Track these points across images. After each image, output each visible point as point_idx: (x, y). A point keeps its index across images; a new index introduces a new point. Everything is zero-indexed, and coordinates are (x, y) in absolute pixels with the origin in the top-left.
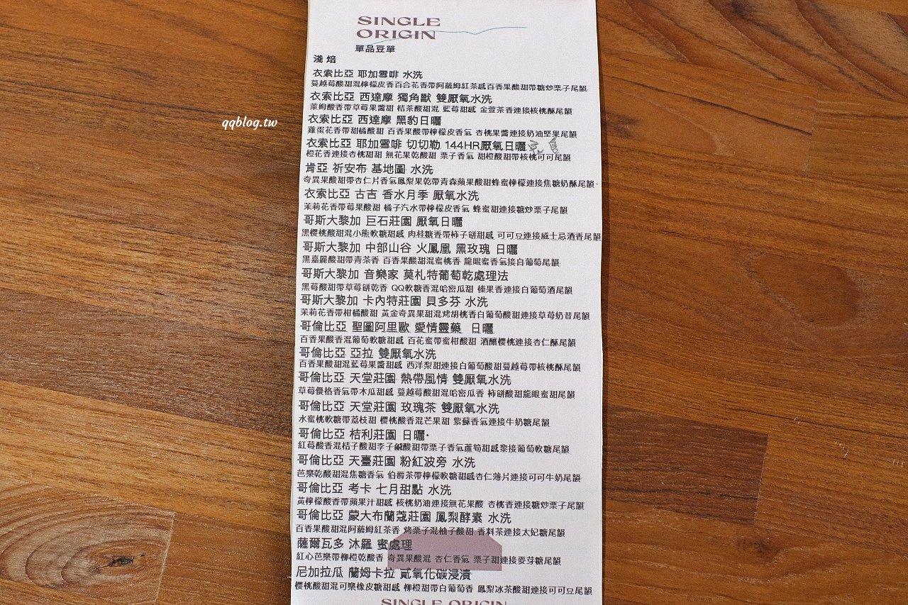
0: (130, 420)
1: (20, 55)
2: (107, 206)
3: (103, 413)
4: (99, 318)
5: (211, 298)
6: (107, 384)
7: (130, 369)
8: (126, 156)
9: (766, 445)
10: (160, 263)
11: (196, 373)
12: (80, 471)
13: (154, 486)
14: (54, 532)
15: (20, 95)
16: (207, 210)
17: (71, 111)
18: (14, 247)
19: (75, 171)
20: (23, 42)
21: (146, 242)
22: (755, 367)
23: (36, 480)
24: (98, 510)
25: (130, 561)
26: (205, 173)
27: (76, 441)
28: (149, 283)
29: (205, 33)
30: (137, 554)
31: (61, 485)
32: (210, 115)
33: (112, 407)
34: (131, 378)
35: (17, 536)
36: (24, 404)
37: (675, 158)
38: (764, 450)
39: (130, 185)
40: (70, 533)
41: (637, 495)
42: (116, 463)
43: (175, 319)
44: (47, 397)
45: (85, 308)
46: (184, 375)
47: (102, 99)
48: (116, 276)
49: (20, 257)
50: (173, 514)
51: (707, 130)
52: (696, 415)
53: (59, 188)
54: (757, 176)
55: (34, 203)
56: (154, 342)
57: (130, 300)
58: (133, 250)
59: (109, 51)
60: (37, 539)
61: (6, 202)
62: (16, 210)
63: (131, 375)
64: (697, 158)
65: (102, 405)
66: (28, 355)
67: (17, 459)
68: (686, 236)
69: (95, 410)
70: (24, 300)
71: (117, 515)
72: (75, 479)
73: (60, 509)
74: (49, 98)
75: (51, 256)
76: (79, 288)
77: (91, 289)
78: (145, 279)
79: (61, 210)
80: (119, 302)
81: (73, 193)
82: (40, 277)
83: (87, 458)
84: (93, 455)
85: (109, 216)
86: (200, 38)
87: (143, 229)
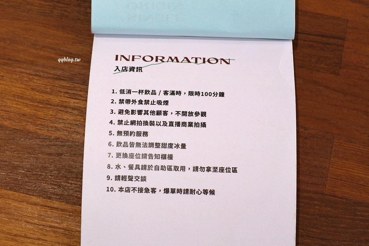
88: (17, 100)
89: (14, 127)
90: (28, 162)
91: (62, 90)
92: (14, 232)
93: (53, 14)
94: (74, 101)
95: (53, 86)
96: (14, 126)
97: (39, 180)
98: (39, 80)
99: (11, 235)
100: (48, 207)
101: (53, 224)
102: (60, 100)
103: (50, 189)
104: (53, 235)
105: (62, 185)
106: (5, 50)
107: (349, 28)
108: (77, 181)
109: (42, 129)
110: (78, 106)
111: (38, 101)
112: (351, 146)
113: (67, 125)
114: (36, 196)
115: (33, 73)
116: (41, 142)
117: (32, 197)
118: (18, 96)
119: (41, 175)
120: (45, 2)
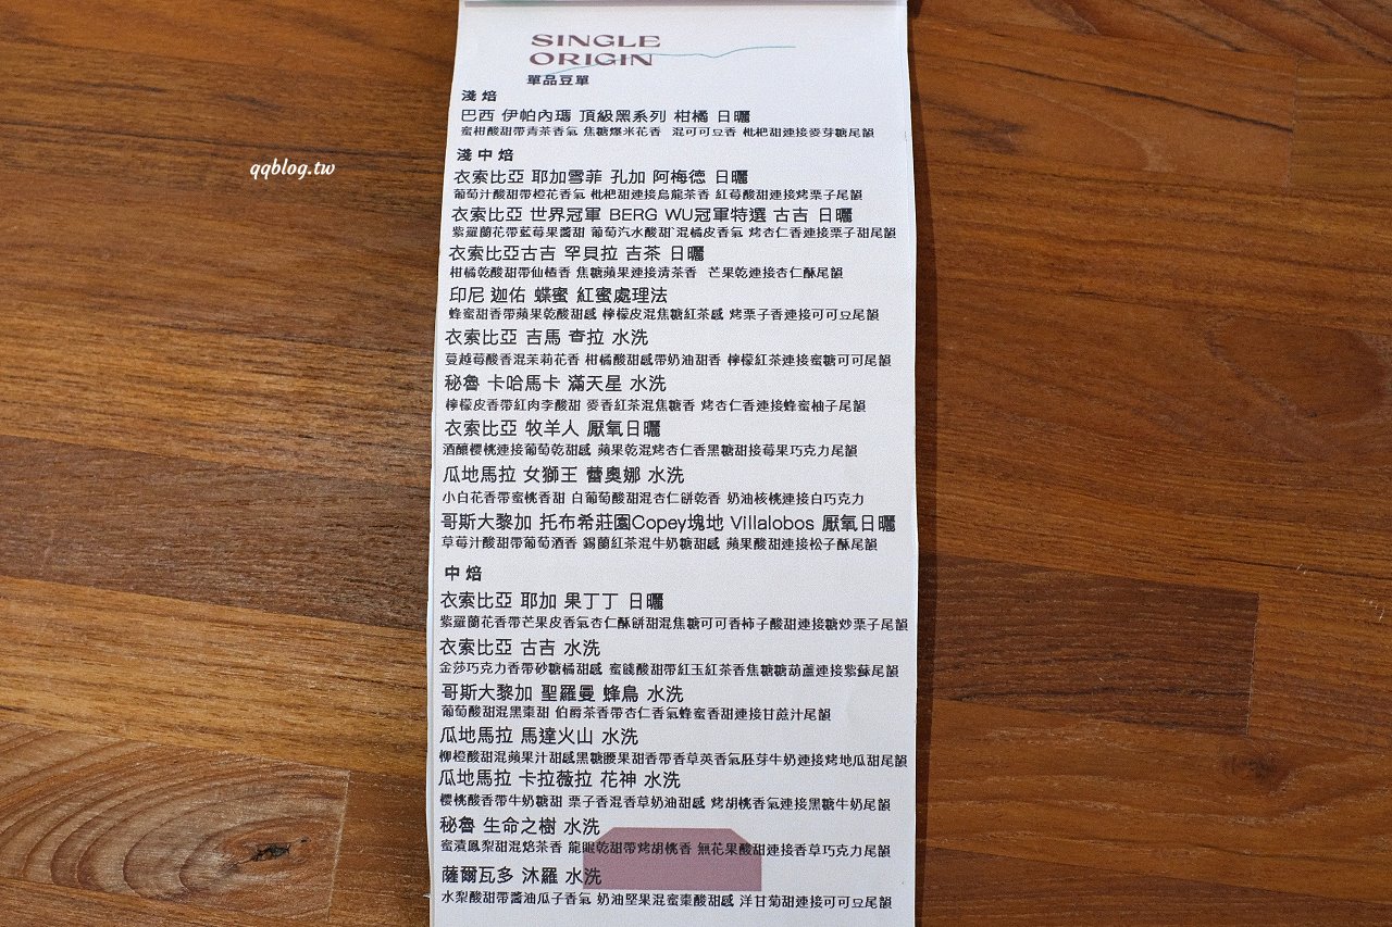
0: (272, 634)
1: (71, 86)
2: (216, 308)
3: (229, 625)
4: (215, 478)
5: (385, 439)
6: (233, 580)
7: (265, 555)
8: (240, 230)
9: (1257, 610)
10: (303, 390)
11: (368, 556)
12: (199, 716)
13: (314, 731)
14: (164, 814)
15: (73, 147)
16: (371, 303)
17: (153, 166)
18: (77, 379)
19: (163, 257)
20: (72, 66)
21: (279, 360)
22: (1232, 492)
23: (132, 734)
24: (230, 775)
25: (285, 850)
26: (363, 248)
27: (190, 670)
28: (287, 421)
29: (351, 34)
30: (295, 840)
31: (172, 740)
32: (365, 160)
33: (242, 614)
34: (269, 569)
35: (108, 823)
36: (105, 618)
37: (1086, 179)
38: (1254, 618)
39: (250, 274)
40: (189, 812)
41: (1062, 699)
42: (254, 701)
43: (331, 474)
44: (141, 606)
45: (191, 466)
46: (351, 559)
47: (200, 145)
48: (237, 414)
49: (87, 394)
50: (346, 774)
51: (1131, 135)
52: (1145, 571)
53: (140, 285)
54: (1212, 200)
55: (104, 310)
56: (301, 511)
57: (259, 449)
58: (261, 373)
59: (204, 72)
60: (140, 825)
61: (59, 311)
62: (77, 322)
63: (269, 565)
64: (1119, 178)
65: (228, 613)
66: (108, 544)
67: (100, 704)
68: (1110, 298)
69: (217, 621)
70: (98, 459)
71: (260, 780)
72: (193, 729)
73: (172, 777)
74: (119, 148)
75: (134, 389)
76: (181, 436)
77: (202, 436)
78: (281, 416)
79: (146, 318)
80: (243, 453)
81: (162, 290)
82: (118, 423)
83: (210, 696)
84: (219, 692)
85: (222, 323)
86: (343, 43)
87: (274, 339)
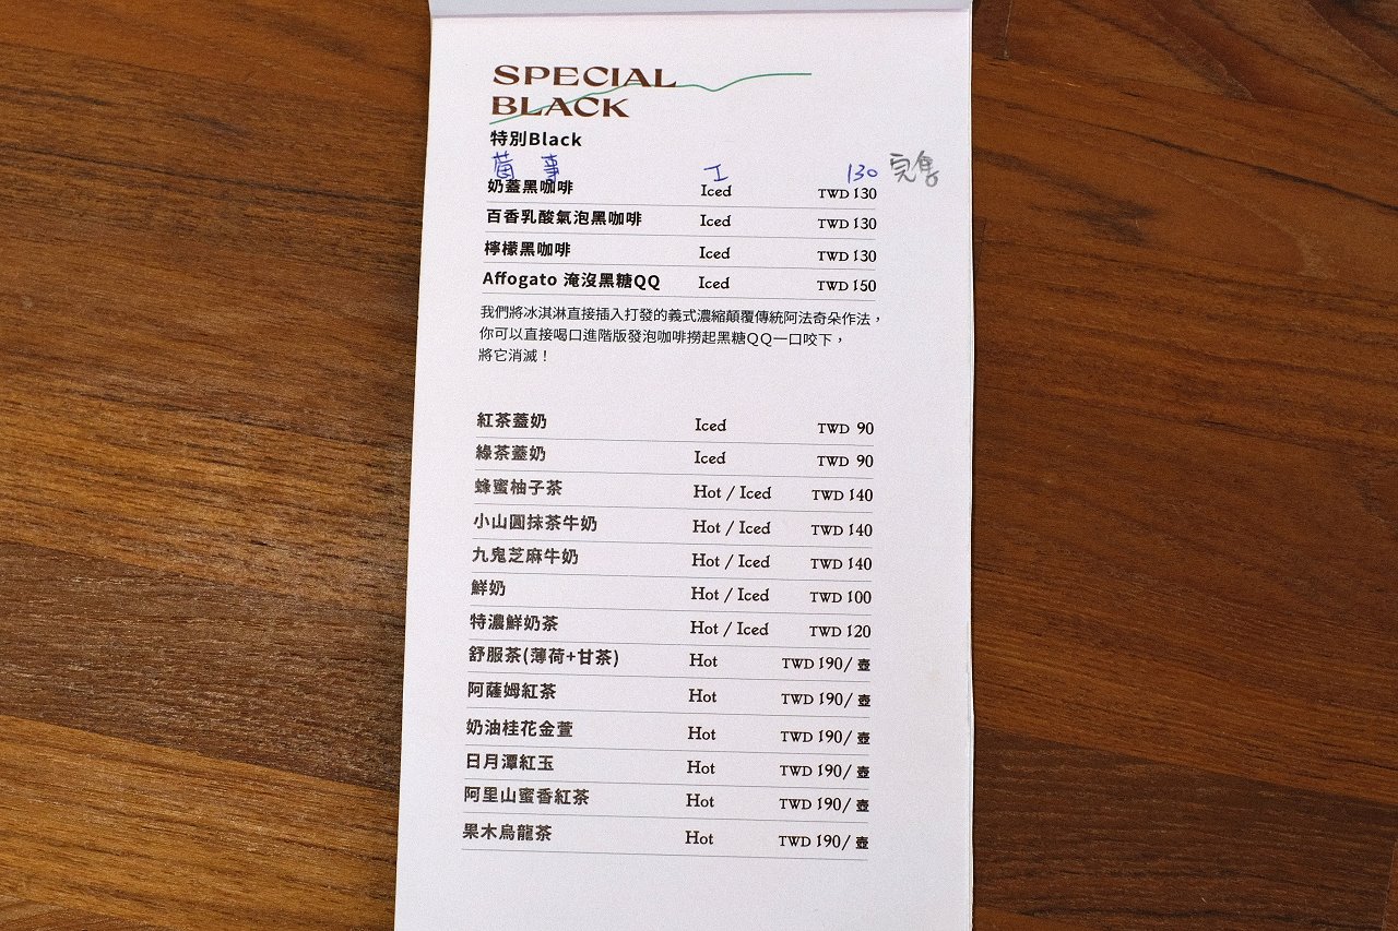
88: (59, 469)
89: (55, 547)
90: (94, 642)
91: (184, 440)
92: (61, 836)
93: (152, 224)
94: (217, 468)
95: (158, 427)
96: (52, 542)
97: (126, 691)
98: (119, 412)
99: (53, 845)
100: (153, 765)
101: (167, 812)
102: (178, 468)
103: (157, 714)
104: (168, 842)
105: (188, 703)
106: (20, 328)
107: (988, 243)
108: (228, 692)
109: (131, 549)
110: (228, 484)
111: (116, 471)
112: (990, 582)
113: (198, 536)
114: (118, 735)
115: (101, 392)
116: (129, 584)
117: (106, 738)
118: (62, 457)
119: (131, 678)
120: (129, 188)
